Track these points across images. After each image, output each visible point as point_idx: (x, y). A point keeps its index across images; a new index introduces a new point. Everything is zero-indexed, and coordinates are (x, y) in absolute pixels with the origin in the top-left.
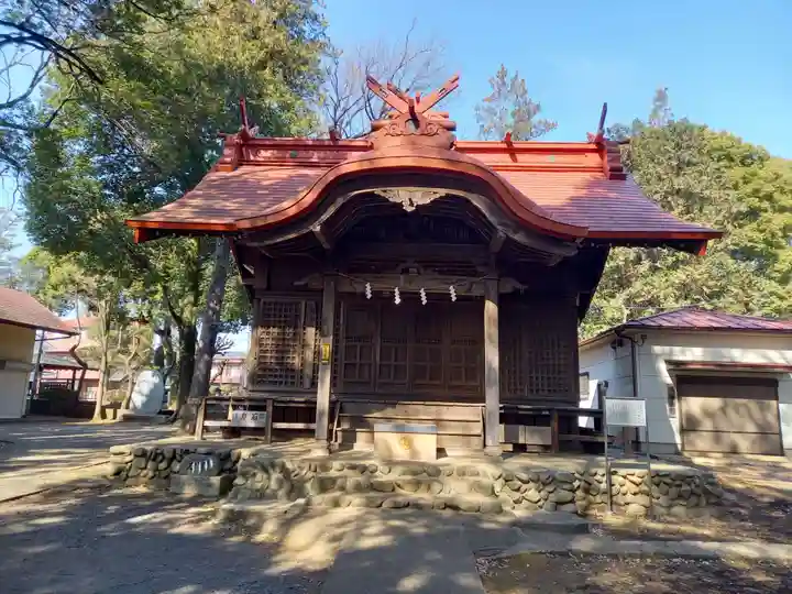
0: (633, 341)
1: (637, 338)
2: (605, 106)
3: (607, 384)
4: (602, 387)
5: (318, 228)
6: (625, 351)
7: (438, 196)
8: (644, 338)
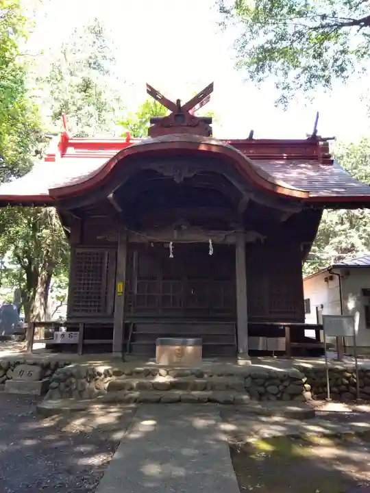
0: (340, 276)
2: (318, 114)
3: (322, 307)
4: (319, 309)
5: (111, 195)
6: (335, 283)
7: (199, 171)
8: (347, 274)
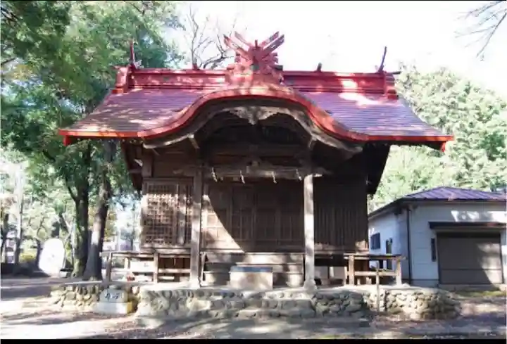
0: (408, 210)
1: (411, 208)
2: (386, 48)
3: (391, 241)
4: (389, 243)
5: (192, 136)
6: (403, 217)
7: (272, 114)
8: (415, 207)
